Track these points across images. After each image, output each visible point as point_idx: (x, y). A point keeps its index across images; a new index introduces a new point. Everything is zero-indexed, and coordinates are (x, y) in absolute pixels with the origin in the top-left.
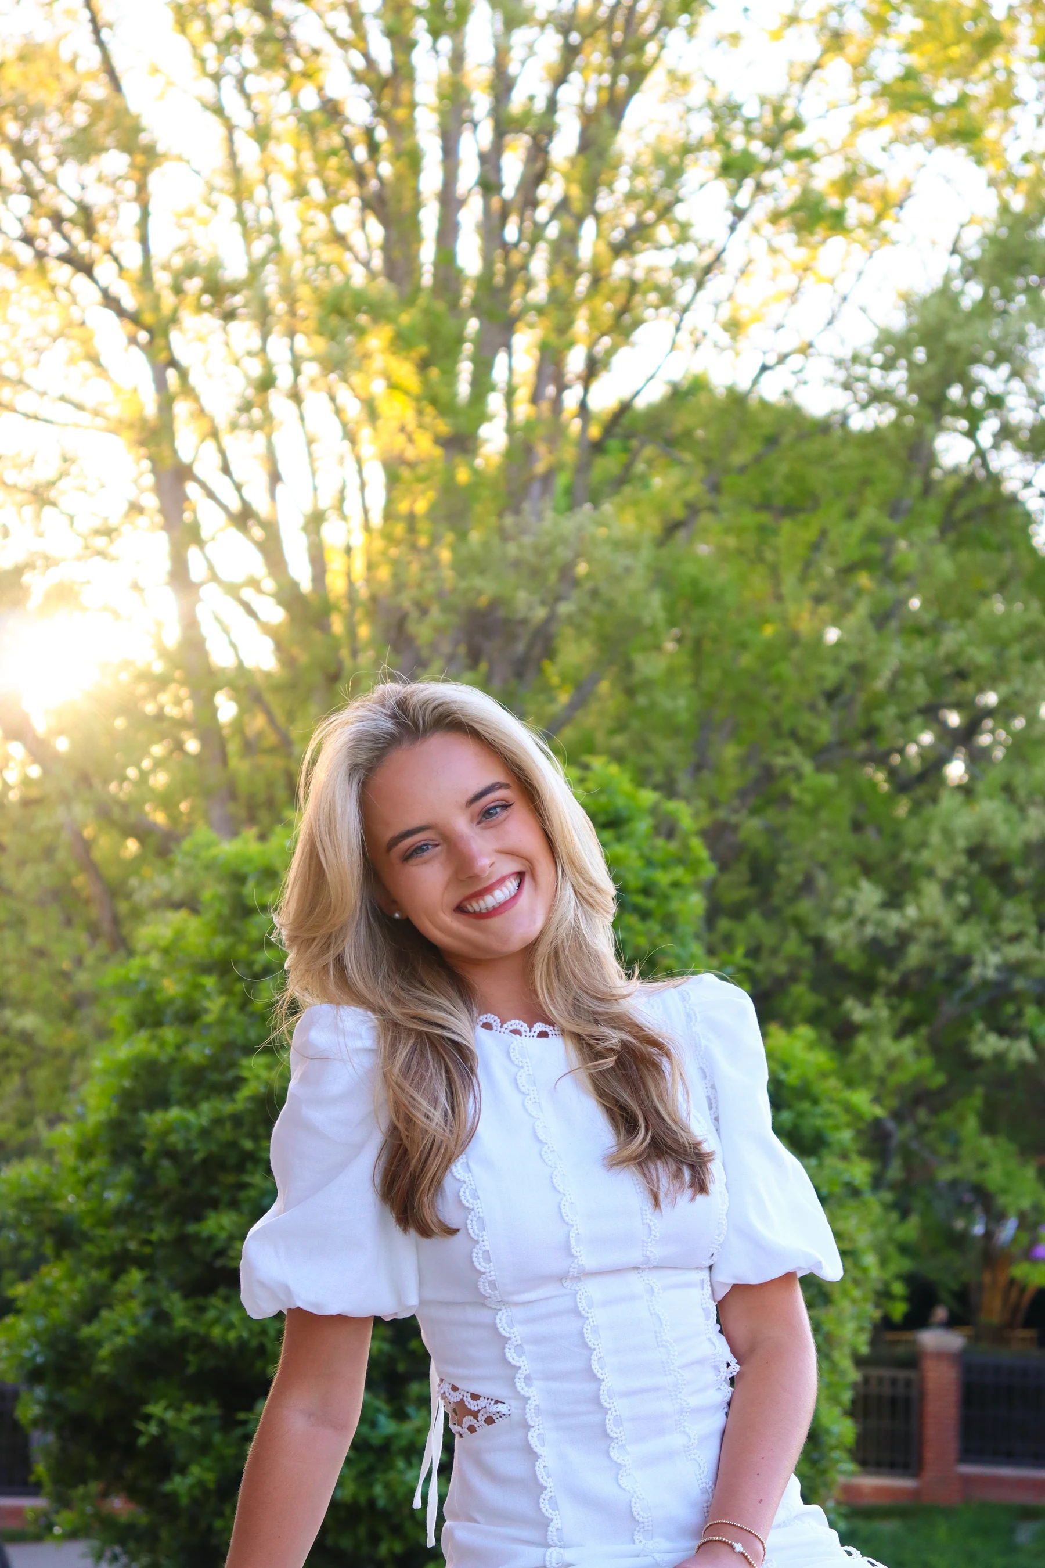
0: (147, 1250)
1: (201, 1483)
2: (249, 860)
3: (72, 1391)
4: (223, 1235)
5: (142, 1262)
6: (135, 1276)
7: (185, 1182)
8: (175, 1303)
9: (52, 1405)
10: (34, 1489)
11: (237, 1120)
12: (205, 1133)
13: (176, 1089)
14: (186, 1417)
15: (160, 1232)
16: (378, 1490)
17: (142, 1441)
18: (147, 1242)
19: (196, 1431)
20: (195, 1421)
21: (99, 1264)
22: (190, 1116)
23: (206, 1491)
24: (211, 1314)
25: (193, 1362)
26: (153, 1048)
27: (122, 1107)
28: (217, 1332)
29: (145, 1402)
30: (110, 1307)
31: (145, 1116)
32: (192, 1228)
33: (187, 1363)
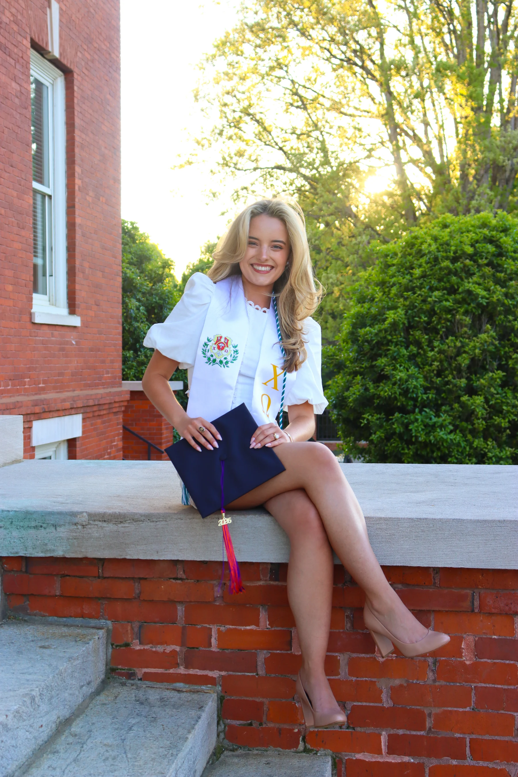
0: (362, 370)
1: (380, 436)
2: (390, 250)
3: (343, 411)
4: (383, 365)
5: (361, 374)
6: (359, 377)
7: (372, 349)
8: (371, 385)
9: (338, 415)
10: (339, 439)
11: (386, 331)
12: (376, 334)
13: (368, 322)
14: (375, 418)
15: (365, 364)
16: (431, 437)
17: (362, 425)
18: (361, 367)
19: (378, 422)
20: (377, 419)
21: (350, 374)
22: (372, 330)
23: (381, 439)
24: (380, 388)
25: (376, 401)
26: (362, 310)
27: (353, 328)
28: (382, 393)
29: (364, 414)
30: (352, 387)
31: (359, 330)
32: (374, 363)
33: (374, 403)
